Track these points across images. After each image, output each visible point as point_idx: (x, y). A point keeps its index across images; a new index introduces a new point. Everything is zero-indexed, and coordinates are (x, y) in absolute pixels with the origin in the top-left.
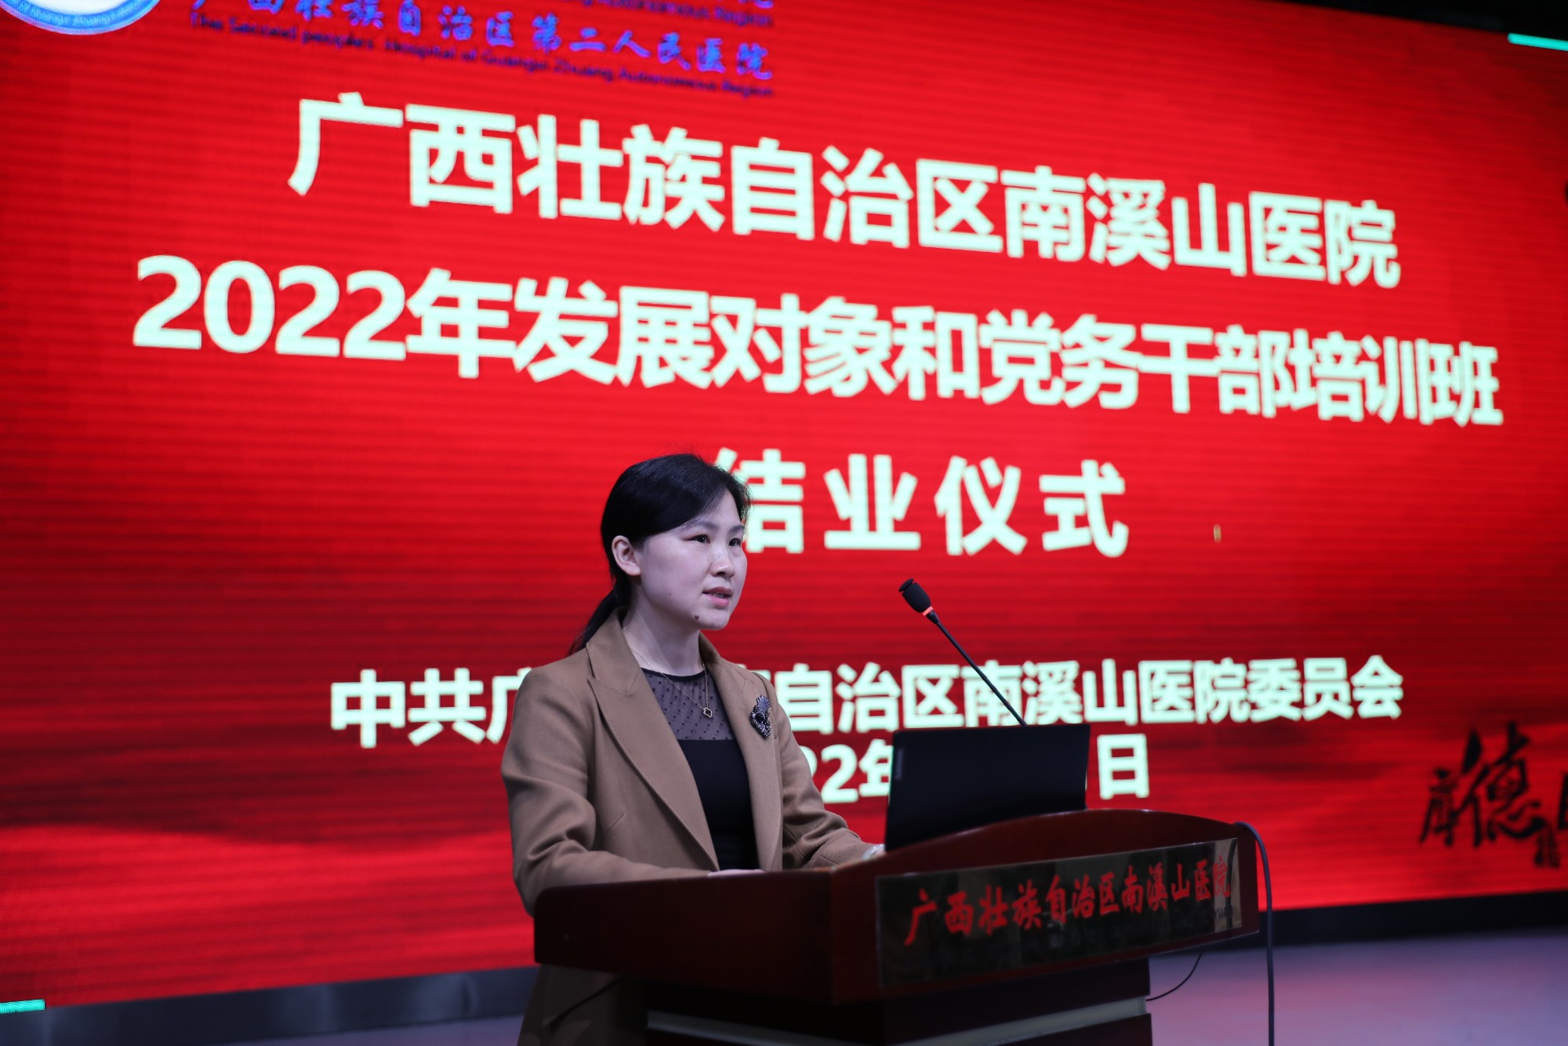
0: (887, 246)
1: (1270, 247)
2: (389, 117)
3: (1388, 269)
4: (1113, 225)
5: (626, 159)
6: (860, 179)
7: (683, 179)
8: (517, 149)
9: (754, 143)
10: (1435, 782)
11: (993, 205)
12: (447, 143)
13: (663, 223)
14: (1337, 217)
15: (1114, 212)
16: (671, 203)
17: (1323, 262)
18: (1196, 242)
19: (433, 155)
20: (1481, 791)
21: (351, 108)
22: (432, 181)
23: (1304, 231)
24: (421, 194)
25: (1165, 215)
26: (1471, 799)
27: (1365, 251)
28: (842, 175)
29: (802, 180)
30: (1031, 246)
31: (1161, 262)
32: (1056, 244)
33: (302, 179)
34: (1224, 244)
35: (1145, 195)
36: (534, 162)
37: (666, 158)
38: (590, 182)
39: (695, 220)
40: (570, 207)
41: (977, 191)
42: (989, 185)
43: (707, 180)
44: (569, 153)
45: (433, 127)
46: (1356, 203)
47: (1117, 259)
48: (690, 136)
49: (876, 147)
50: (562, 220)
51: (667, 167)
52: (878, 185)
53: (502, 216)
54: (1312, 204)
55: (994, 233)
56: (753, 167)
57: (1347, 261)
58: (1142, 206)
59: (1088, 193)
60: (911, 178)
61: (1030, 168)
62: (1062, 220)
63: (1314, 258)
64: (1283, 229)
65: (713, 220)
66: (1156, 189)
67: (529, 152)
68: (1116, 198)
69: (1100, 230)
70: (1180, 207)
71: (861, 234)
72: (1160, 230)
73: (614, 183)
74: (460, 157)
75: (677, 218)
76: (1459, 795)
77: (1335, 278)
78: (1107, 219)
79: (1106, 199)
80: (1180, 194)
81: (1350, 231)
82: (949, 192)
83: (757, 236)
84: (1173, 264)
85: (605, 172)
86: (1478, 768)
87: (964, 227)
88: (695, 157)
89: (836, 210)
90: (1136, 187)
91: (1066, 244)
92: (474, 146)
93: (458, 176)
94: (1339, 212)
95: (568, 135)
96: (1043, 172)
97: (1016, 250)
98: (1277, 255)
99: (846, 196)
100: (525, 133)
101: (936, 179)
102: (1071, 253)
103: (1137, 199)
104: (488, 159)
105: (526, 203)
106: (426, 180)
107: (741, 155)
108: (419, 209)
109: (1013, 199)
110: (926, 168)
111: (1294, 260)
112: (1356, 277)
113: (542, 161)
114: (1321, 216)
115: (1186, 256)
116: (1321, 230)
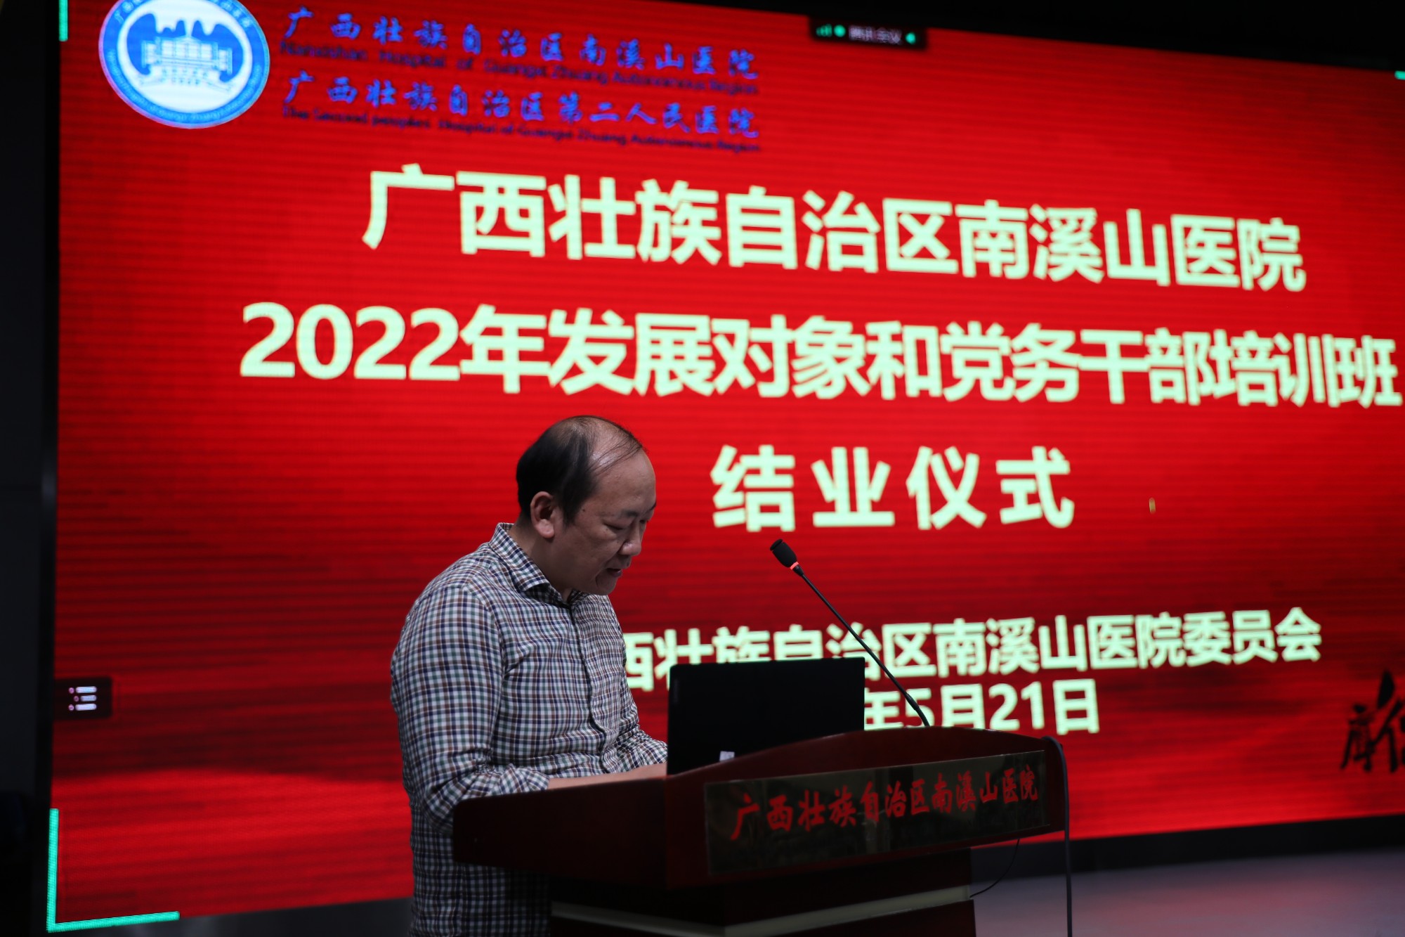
0: (858, 273)
1: (1190, 260)
2: (443, 183)
3: (1295, 276)
4: (1053, 247)
5: (639, 208)
6: (835, 217)
7: (686, 223)
8: (548, 204)
9: (745, 191)
10: (1354, 716)
11: (949, 234)
12: (491, 202)
13: (671, 259)
14: (1249, 233)
15: (1054, 236)
16: (677, 243)
17: (1238, 272)
18: (1125, 258)
19: (480, 211)
20: (1395, 723)
21: (412, 177)
22: (479, 233)
23: (1220, 246)
24: (470, 244)
25: (1098, 237)
26: (1386, 730)
27: (1274, 260)
28: (820, 214)
29: (786, 220)
30: (982, 268)
31: (1096, 277)
32: (1004, 265)
33: (373, 236)
34: (1150, 260)
35: (1080, 221)
36: (562, 214)
37: (672, 206)
38: (609, 228)
39: (697, 255)
40: (593, 250)
41: (935, 223)
42: (945, 217)
43: (706, 223)
44: (591, 206)
45: (479, 189)
46: (1265, 220)
47: (1057, 275)
48: (691, 187)
49: (848, 190)
50: (586, 261)
51: (672, 213)
52: (850, 221)
53: (537, 260)
54: (1227, 223)
55: (950, 257)
56: (745, 211)
57: (1258, 270)
58: (1078, 230)
59: (1031, 221)
60: (878, 214)
61: (981, 203)
62: (1009, 245)
63: (1229, 269)
64: (1201, 245)
65: (713, 256)
66: (1089, 216)
67: (558, 207)
68: (1055, 224)
69: (1042, 252)
70: (1110, 230)
71: (838, 262)
72: (1094, 250)
73: (629, 229)
74: (501, 212)
75: (681, 255)
76: (1375, 727)
77: (1248, 285)
78: (1048, 242)
79: (1046, 225)
80: (1110, 219)
81: (1260, 245)
82: (911, 225)
83: (749, 267)
84: (1106, 278)
85: (621, 219)
86: (1391, 704)
87: (924, 253)
88: (696, 204)
89: (816, 244)
90: (1072, 214)
91: (1013, 264)
92: (513, 203)
93: (500, 228)
94: (1250, 229)
95: (590, 190)
96: (992, 205)
97: (970, 271)
98: (1195, 266)
99: (824, 232)
100: (555, 191)
101: (899, 214)
102: (1018, 272)
103: (1073, 224)
104: (524, 213)
105: (556, 248)
106: (473, 232)
107: (735, 202)
108: (469, 257)
109: (966, 229)
110: (891, 206)
111: (1211, 271)
112: (1267, 283)
113: (569, 213)
114: (1234, 233)
115: (1117, 270)
116: (1235, 244)
